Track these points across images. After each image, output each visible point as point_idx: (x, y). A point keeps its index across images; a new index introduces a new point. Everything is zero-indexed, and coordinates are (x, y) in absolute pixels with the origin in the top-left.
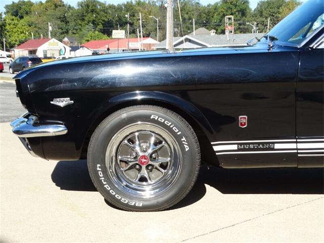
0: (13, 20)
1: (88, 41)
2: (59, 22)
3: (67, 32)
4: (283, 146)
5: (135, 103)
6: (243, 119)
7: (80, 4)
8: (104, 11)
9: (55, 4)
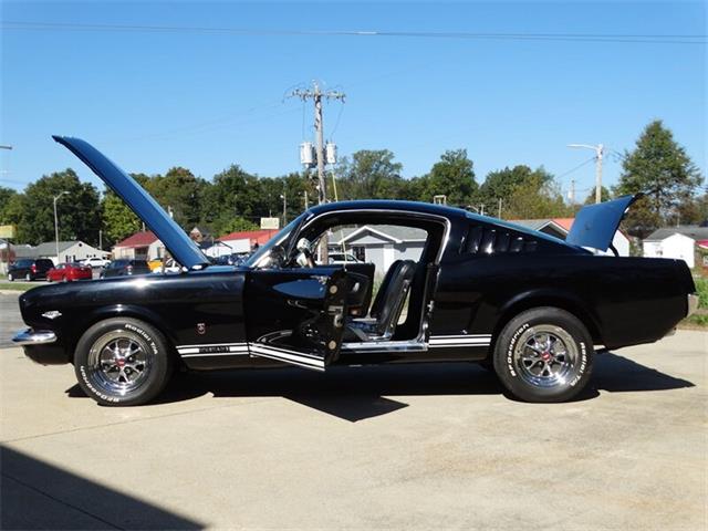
0: (115, 203)
1: (229, 232)
2: (186, 206)
3: (198, 220)
4: (237, 349)
5: (116, 315)
6: (201, 326)
7: (218, 179)
8: (254, 188)
9: (180, 178)
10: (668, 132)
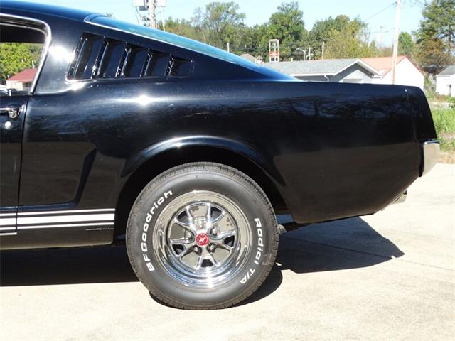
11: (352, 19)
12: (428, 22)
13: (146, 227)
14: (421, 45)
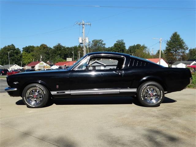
0: (26, 54)
1: (57, 62)
2: (45, 55)
3: (49, 59)
4: (67, 92)
6: (58, 86)
7: (54, 47)
8: (64, 50)
9: (44, 47)
10: (179, 35)
11: (142, 45)
12: (168, 47)
13: (143, 90)
14: (166, 55)
